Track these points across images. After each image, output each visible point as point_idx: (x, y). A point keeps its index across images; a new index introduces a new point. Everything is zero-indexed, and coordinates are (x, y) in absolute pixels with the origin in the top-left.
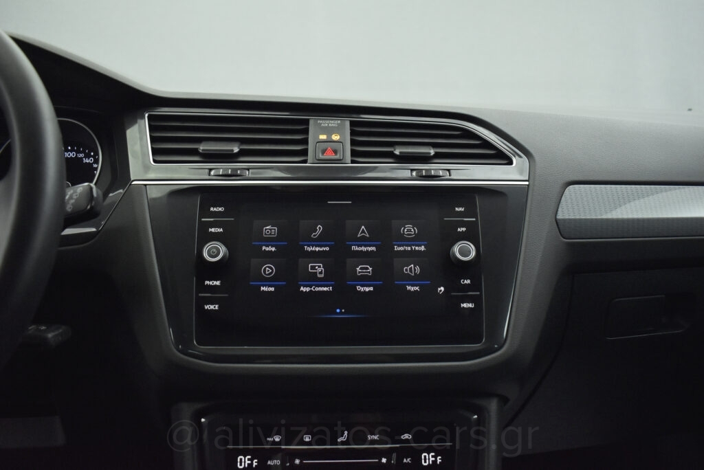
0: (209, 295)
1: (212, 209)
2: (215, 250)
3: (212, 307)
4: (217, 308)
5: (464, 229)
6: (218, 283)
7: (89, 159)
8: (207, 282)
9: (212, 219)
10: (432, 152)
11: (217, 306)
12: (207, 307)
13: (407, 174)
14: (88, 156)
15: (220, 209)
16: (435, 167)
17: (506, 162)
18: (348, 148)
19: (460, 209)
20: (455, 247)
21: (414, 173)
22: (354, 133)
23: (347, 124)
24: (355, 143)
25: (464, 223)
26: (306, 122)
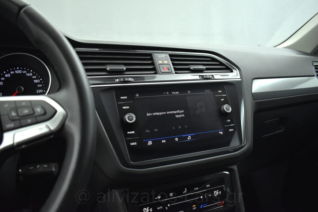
0: (131, 138)
1: (121, 98)
2: (131, 117)
3: (134, 144)
4: (136, 144)
5: (223, 99)
6: (133, 132)
7: (29, 74)
8: (128, 133)
9: (123, 103)
10: (204, 67)
11: (136, 143)
12: (131, 144)
13: (198, 77)
14: (29, 72)
15: (125, 97)
16: (207, 74)
17: (230, 71)
18: (172, 67)
19: (220, 91)
20: (223, 107)
21: (201, 77)
22: (172, 60)
23: (168, 56)
24: (173, 64)
25: (223, 97)
26: (150, 55)
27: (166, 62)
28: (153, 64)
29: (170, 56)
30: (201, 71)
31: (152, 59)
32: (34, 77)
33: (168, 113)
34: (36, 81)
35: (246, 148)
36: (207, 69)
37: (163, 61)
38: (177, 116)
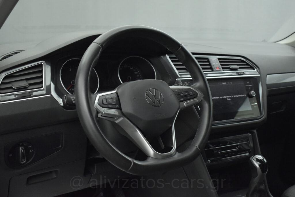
5: (250, 88)
10: (238, 67)
13: (235, 74)
16: (240, 71)
17: (253, 69)
18: (221, 67)
19: (248, 83)
20: (251, 93)
21: (237, 74)
22: (220, 62)
23: (217, 59)
24: (221, 65)
25: (250, 86)
26: (207, 59)
27: (217, 64)
28: (210, 65)
29: (219, 59)
30: (236, 69)
31: (208, 61)
32: (134, 70)
33: (223, 97)
34: (136, 73)
35: (264, 118)
36: (240, 68)
37: (215, 63)
38: (228, 99)
